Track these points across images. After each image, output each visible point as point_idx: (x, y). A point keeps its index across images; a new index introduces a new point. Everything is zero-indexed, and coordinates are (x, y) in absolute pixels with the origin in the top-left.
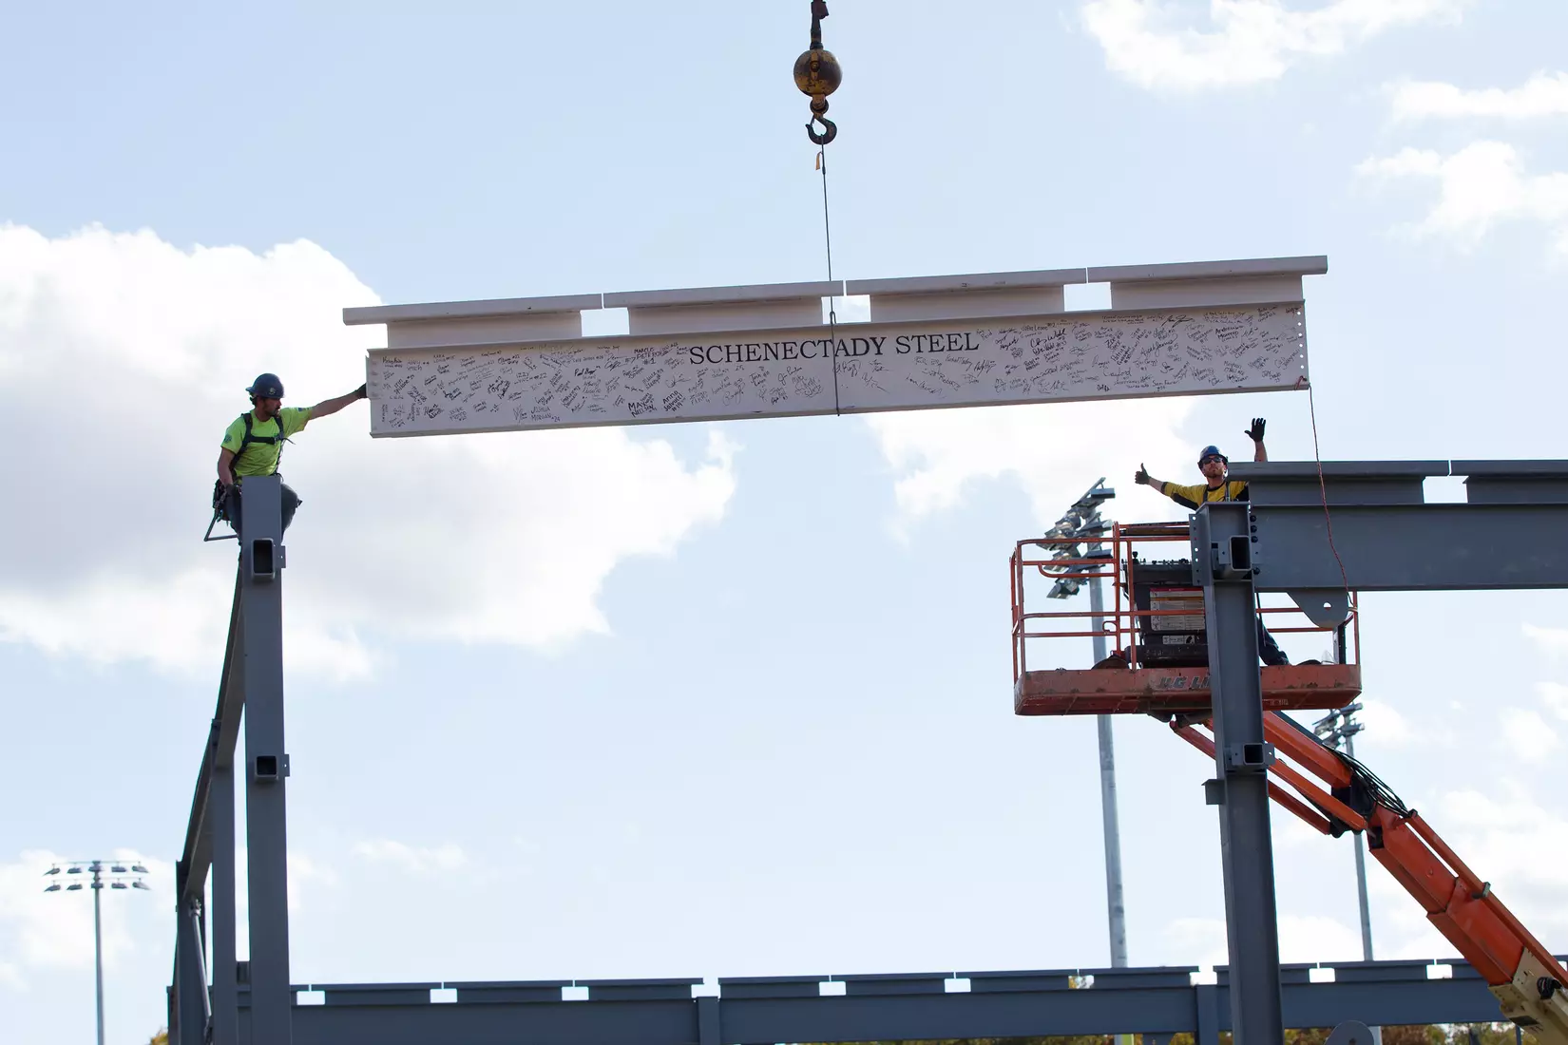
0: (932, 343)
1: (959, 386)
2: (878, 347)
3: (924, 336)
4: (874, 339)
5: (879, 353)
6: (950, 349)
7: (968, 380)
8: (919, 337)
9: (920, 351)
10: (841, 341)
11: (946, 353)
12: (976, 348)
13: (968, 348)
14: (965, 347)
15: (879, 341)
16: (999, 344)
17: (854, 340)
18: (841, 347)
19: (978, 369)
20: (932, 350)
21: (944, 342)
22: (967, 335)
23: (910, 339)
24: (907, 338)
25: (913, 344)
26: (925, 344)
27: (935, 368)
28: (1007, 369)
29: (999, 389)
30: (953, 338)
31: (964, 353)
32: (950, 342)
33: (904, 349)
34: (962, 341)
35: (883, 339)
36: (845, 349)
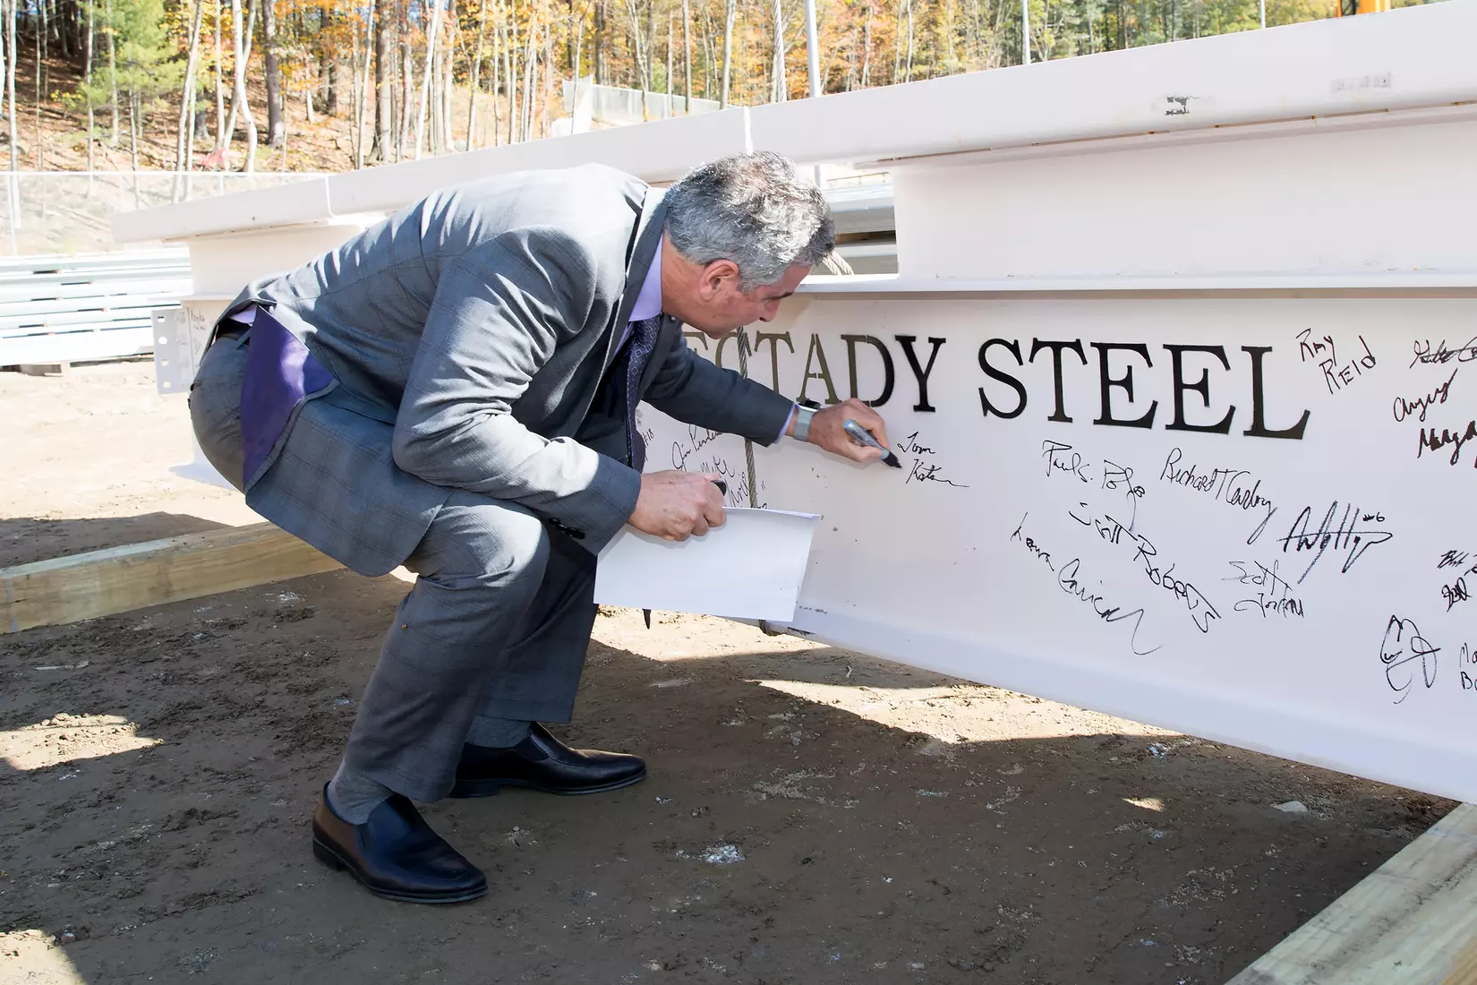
0: (1106, 383)
1: (1212, 614)
2: (922, 378)
3: (1076, 346)
4: (906, 342)
5: (924, 406)
6: (1179, 424)
7: (1252, 590)
8: (1057, 347)
9: (1060, 416)
10: (815, 341)
11: (1160, 437)
12: (1296, 432)
13: (1258, 429)
14: (1244, 419)
15: (922, 350)
16: (1413, 423)
17: (851, 340)
18: (816, 367)
19: (1305, 543)
20: (1106, 419)
21: (1154, 384)
22: (1257, 354)
23: (1025, 351)
24: (1014, 348)
25: (1037, 374)
26: (1082, 379)
27: (1118, 506)
28: (1451, 575)
29: (1400, 674)
30: (1193, 367)
31: (1236, 448)
32: (1179, 386)
33: (1005, 398)
34: (1231, 388)
35: (937, 343)
36: (825, 375)
